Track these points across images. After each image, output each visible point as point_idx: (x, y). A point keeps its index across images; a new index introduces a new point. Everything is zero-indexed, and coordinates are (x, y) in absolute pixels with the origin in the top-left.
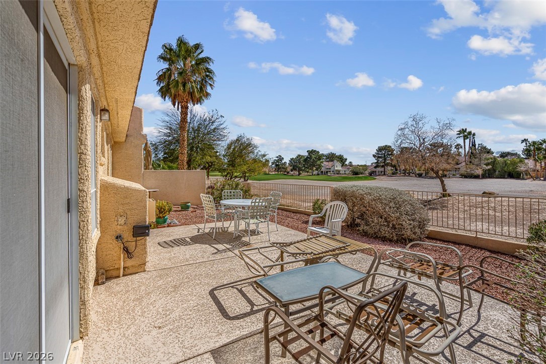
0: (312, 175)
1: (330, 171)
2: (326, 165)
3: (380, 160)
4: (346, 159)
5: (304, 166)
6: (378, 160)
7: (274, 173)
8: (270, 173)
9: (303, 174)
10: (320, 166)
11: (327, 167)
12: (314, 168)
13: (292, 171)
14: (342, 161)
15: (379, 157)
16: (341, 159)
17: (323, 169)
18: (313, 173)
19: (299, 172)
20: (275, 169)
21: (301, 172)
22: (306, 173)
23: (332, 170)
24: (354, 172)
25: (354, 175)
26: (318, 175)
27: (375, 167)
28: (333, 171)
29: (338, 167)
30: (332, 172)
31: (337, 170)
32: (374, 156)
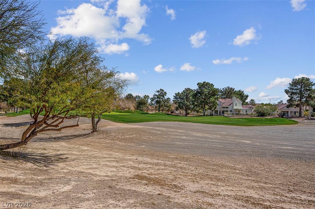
0: (204, 115)
1: (227, 111)
2: (222, 102)
3: (295, 96)
4: (247, 96)
5: (193, 104)
6: (292, 98)
7: (154, 112)
8: (149, 112)
9: (192, 113)
10: (214, 104)
11: (224, 105)
12: (207, 107)
13: (177, 109)
14: (241, 99)
15: (293, 93)
16: (242, 96)
17: (218, 108)
18: (204, 113)
19: (186, 110)
20: (156, 108)
21: (189, 111)
22: (196, 113)
23: (229, 109)
24: (260, 113)
25: (259, 116)
26: (211, 115)
27: (288, 107)
28: (231, 111)
29: (238, 105)
30: (229, 112)
31: (236, 109)
32: (287, 92)
